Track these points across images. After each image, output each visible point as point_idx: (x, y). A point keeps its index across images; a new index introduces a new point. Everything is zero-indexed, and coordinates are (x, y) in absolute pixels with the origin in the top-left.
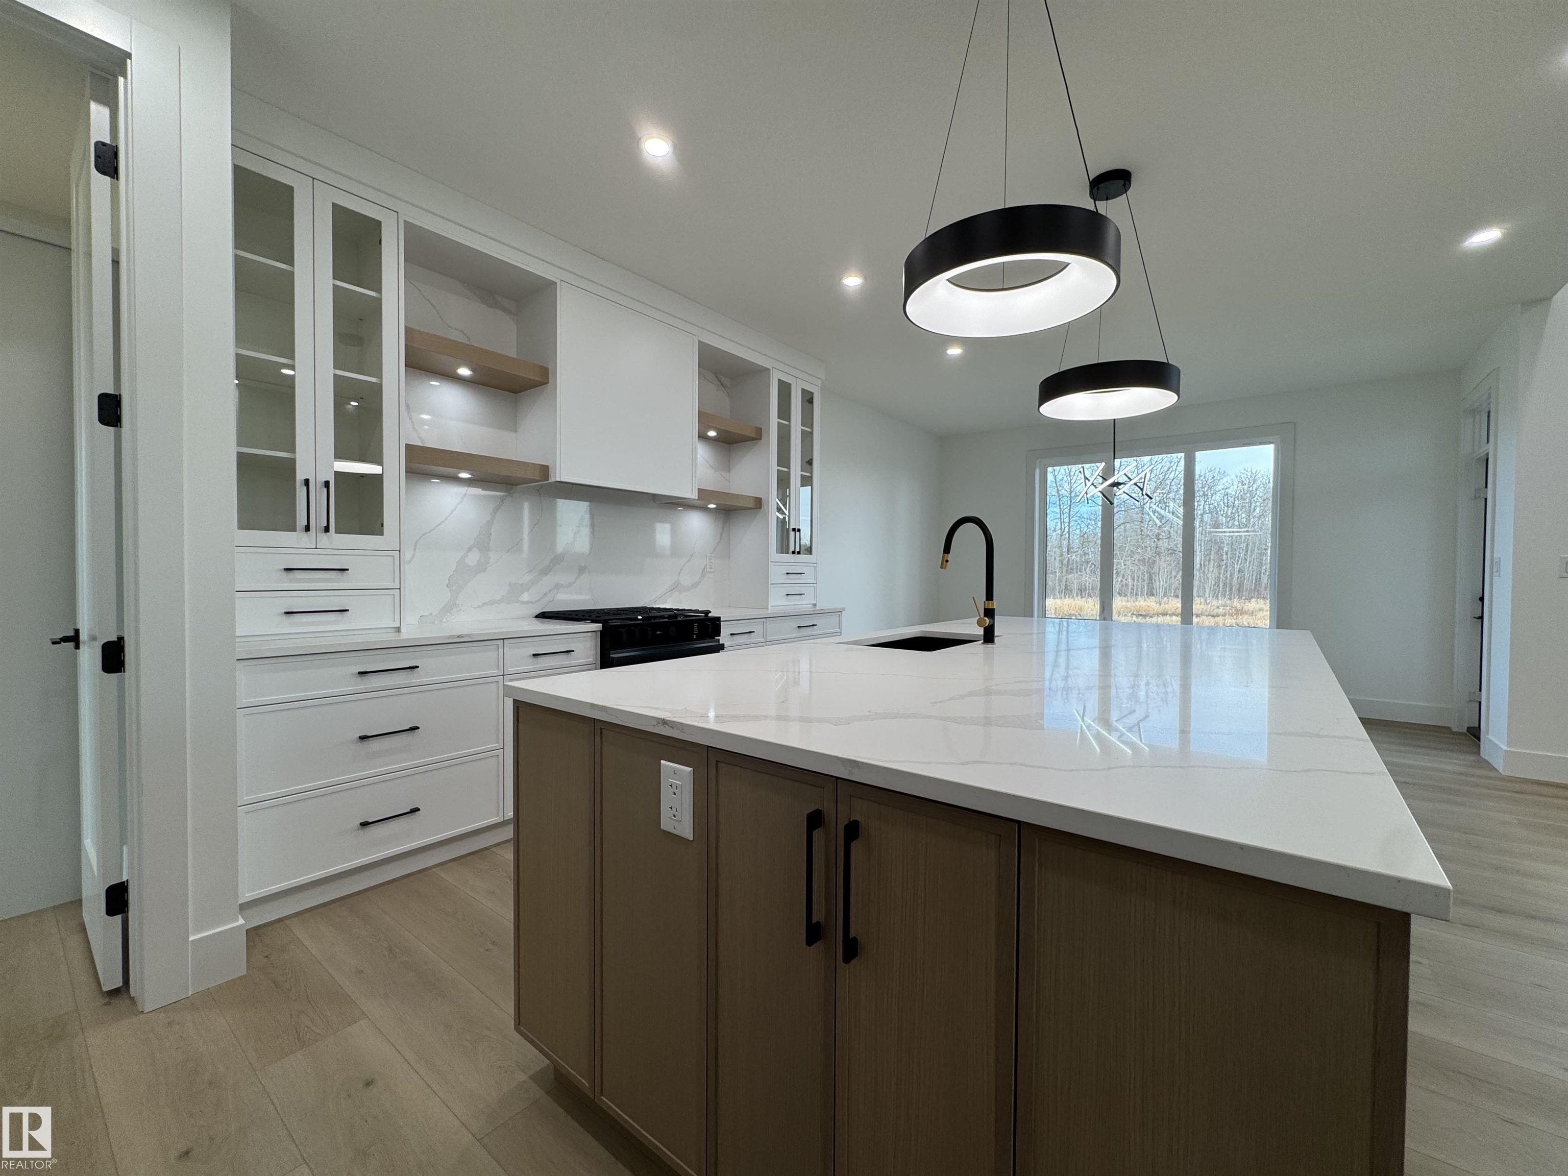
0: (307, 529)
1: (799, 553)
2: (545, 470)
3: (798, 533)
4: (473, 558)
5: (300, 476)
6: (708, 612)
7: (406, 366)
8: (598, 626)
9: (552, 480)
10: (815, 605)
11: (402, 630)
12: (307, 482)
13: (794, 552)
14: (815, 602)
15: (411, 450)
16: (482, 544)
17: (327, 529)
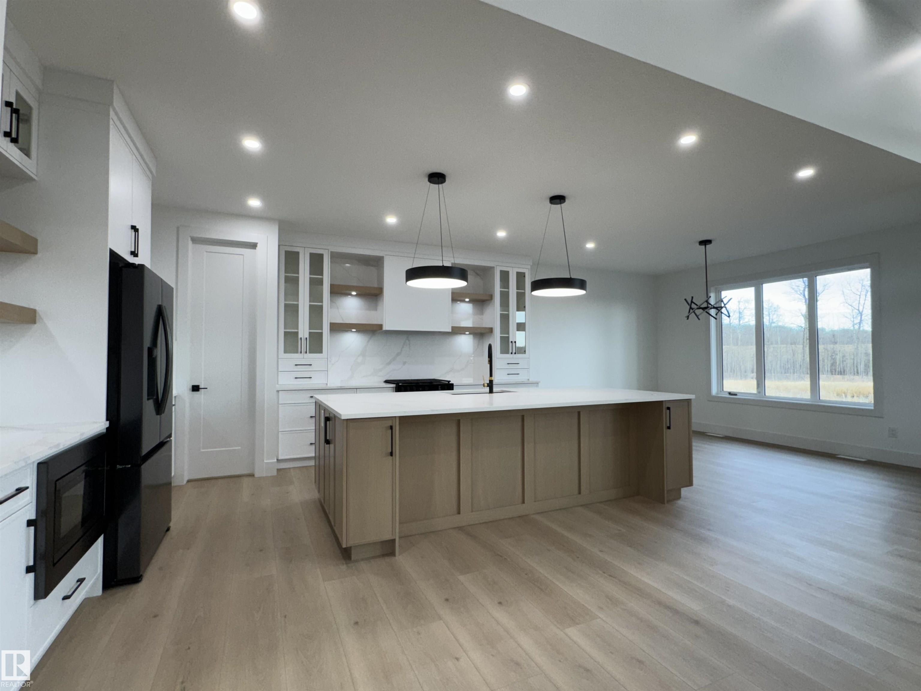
0: (301, 353)
1: (515, 353)
2: (381, 326)
3: (514, 344)
4: (360, 359)
5: (300, 337)
6: (449, 381)
7: (331, 293)
8: (394, 385)
9: (383, 330)
10: (529, 379)
11: (328, 384)
12: (301, 338)
13: (512, 353)
14: (528, 378)
15: (332, 324)
16: (363, 354)
17: (306, 353)
